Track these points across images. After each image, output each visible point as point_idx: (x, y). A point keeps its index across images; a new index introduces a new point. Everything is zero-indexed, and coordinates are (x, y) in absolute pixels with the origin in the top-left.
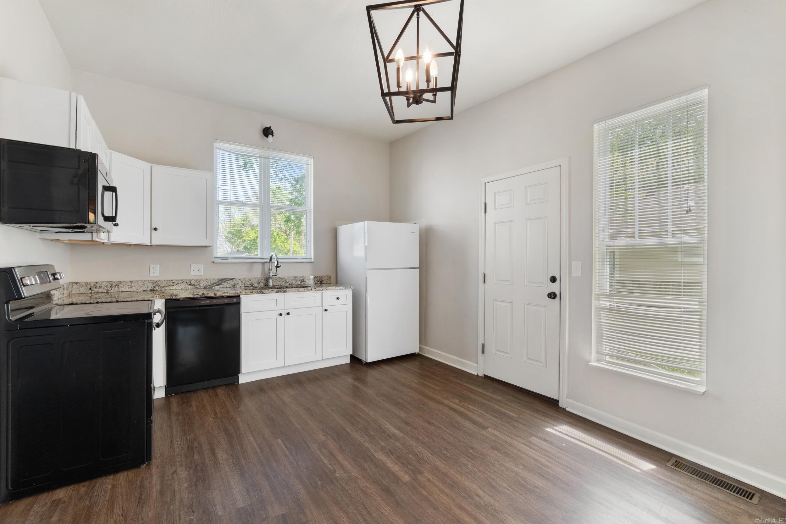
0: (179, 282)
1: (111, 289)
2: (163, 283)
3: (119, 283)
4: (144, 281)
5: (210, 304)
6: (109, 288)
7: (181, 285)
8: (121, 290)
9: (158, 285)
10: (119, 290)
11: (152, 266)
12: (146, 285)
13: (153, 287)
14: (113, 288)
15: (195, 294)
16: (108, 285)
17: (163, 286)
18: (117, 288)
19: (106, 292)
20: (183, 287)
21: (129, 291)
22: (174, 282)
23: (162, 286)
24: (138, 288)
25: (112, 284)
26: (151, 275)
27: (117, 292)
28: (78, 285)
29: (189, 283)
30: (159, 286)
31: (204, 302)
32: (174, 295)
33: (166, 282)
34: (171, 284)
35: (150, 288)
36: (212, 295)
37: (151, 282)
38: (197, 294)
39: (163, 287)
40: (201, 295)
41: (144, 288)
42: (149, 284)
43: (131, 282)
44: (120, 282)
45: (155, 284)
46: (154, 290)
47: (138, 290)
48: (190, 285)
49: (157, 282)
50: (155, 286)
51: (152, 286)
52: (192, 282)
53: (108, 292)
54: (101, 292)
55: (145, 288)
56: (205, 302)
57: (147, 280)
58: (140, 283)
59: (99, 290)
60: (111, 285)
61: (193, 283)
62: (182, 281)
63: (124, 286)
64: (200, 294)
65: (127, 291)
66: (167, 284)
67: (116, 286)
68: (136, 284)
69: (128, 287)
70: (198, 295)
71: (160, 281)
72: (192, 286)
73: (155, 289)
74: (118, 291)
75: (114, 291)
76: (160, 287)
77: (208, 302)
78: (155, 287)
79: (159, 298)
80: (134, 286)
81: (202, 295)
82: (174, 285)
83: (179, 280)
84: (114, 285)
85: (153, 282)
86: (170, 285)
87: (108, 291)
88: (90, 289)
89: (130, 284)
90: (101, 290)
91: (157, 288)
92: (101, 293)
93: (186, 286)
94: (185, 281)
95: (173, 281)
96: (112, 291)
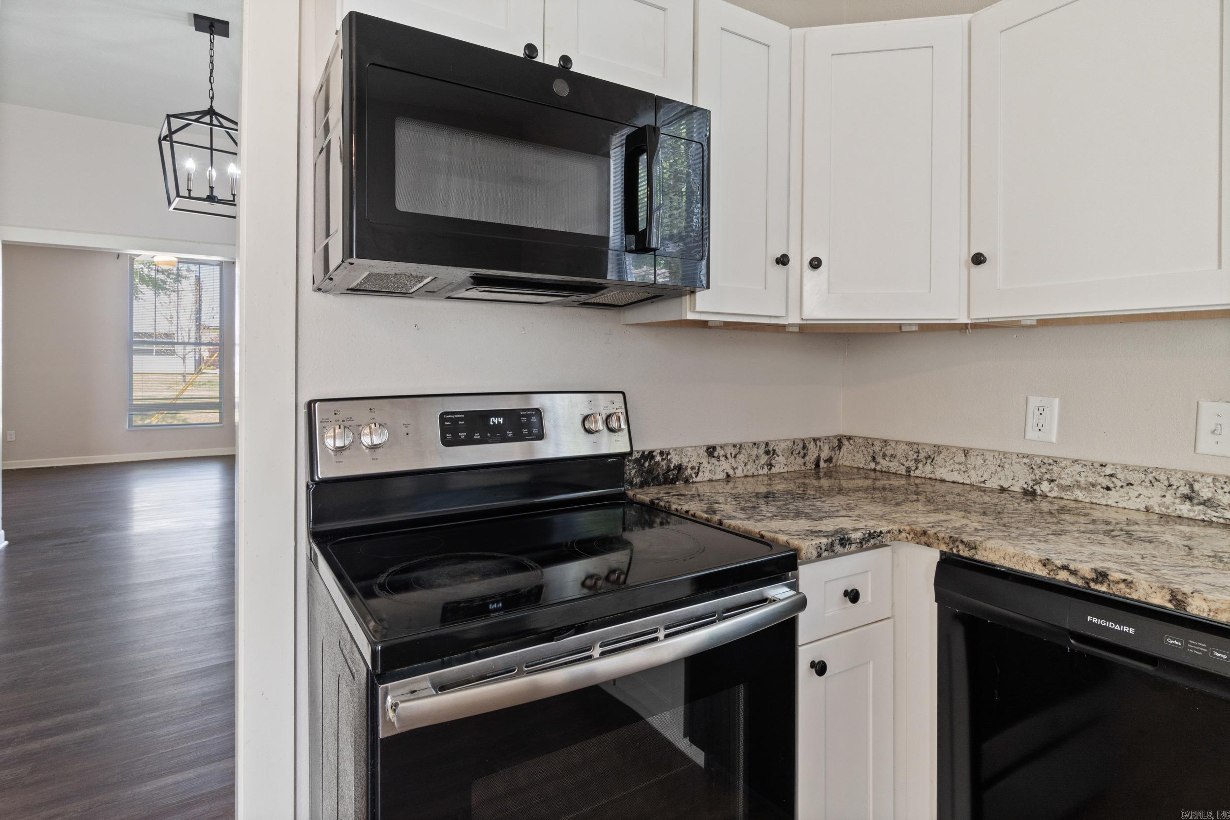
0: (1135, 477)
1: (917, 468)
2: (1066, 471)
3: (934, 453)
4: (1001, 456)
5: (1131, 645)
6: (912, 464)
7: (1141, 490)
8: (938, 475)
9: (1047, 476)
10: (933, 472)
11: (1034, 401)
12: (1008, 471)
13: (1031, 483)
14: (920, 465)
15: (1059, 563)
16: (911, 453)
17: (1068, 483)
18: (928, 468)
19: (904, 473)
20: (1155, 503)
21: (958, 483)
22: (1112, 475)
23: (1063, 482)
24: (986, 477)
25: (918, 452)
26: (1032, 434)
27: (930, 479)
28: (851, 444)
29: (1186, 490)
30: (1053, 481)
31: (1103, 623)
32: (962, 542)
33: (1078, 468)
34: (1100, 480)
35: (1022, 483)
36: (1160, 600)
37: (1025, 460)
38: (1065, 568)
39: (1069, 488)
40: (1087, 581)
41: (1003, 478)
42: (1016, 467)
43: (966, 452)
44: (938, 449)
45: (1037, 471)
46: (1033, 493)
47: (984, 482)
48: (1187, 498)
49: (1047, 466)
50: (1037, 477)
51: (1030, 478)
52: (1196, 487)
53: (909, 475)
54: (894, 471)
55: (1006, 479)
56: (1111, 625)
57: (1012, 453)
58: (991, 458)
59: (891, 464)
60: (915, 457)
61: (1206, 494)
62: (1150, 477)
63: (947, 464)
64: (1086, 569)
65: (953, 482)
66: (1082, 480)
67: (926, 459)
68: (980, 461)
69: (957, 466)
70: (1074, 573)
71: (1056, 462)
72: (1197, 508)
73: (1039, 492)
74: (932, 476)
75: (923, 475)
76: (1058, 486)
77: (1126, 629)
78: (1038, 482)
79: (910, 537)
80: (974, 467)
81: (1095, 581)
82: (1111, 485)
83: (1135, 470)
84: (922, 455)
85: (1031, 462)
86: (1093, 485)
87: (908, 470)
88: (874, 459)
89: (963, 459)
90: (894, 466)
91: (1045, 487)
92: (893, 473)
93: (1169, 499)
94: (1162, 477)
95: (1108, 471)
96: (918, 473)
